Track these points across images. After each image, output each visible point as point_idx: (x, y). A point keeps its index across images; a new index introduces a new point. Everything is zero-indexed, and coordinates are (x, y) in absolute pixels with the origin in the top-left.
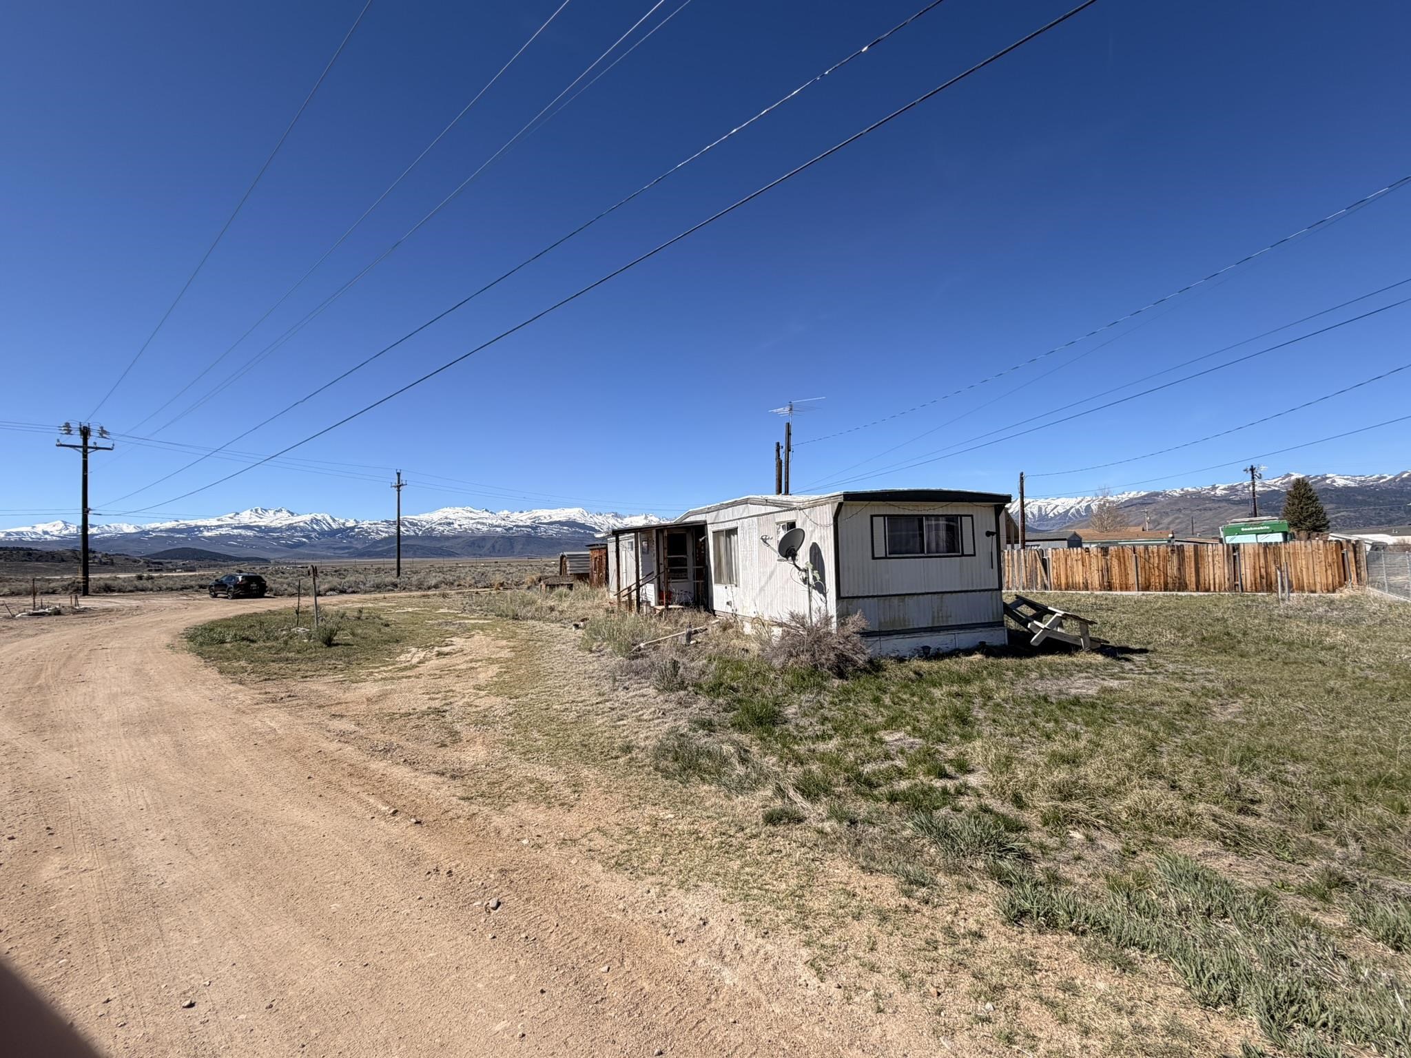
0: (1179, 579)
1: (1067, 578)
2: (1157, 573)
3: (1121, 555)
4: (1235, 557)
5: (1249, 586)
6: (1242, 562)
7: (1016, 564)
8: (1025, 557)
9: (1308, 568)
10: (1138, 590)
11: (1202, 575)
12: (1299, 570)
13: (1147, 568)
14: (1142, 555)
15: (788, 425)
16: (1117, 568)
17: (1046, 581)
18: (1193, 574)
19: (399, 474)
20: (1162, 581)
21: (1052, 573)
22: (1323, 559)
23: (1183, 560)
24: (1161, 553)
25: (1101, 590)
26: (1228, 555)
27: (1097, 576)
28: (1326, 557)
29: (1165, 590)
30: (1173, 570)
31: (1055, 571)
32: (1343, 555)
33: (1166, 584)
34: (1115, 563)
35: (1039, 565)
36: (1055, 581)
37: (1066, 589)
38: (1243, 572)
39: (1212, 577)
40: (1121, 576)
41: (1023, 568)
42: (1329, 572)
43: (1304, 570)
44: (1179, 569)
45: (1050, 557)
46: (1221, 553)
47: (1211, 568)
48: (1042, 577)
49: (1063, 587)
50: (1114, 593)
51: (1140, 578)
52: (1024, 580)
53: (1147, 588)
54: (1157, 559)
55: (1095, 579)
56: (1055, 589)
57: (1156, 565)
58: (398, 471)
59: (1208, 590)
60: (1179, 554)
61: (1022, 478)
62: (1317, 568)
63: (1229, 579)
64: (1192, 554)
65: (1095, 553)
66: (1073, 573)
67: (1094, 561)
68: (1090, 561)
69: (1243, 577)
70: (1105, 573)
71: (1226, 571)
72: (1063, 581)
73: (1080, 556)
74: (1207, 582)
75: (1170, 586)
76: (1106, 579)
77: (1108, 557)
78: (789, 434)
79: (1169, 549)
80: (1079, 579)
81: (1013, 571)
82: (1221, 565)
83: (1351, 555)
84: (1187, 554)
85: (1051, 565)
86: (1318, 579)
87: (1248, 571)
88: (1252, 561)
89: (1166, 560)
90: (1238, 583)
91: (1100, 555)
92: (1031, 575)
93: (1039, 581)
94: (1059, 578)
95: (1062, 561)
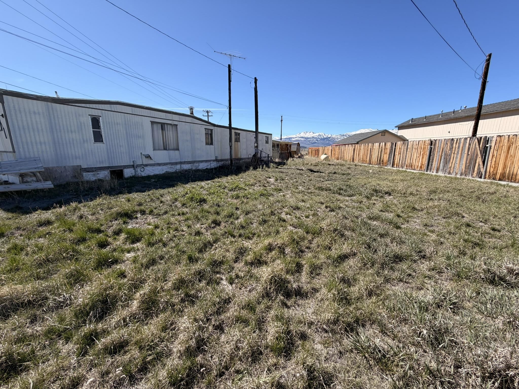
1: (505, 167)
7: (460, 152)
8: (470, 145)
17: (482, 170)
21: (490, 162)
31: (494, 159)
35: (479, 153)
36: (492, 170)
37: (500, 180)
41: (465, 155)
45: (493, 145)
48: (479, 164)
49: (498, 177)
52: (463, 167)
56: (489, 178)
61: (489, 60)
72: (500, 171)
81: (457, 158)
85: (491, 153)
92: (470, 163)
93: (476, 169)
94: (496, 168)
95: (505, 149)
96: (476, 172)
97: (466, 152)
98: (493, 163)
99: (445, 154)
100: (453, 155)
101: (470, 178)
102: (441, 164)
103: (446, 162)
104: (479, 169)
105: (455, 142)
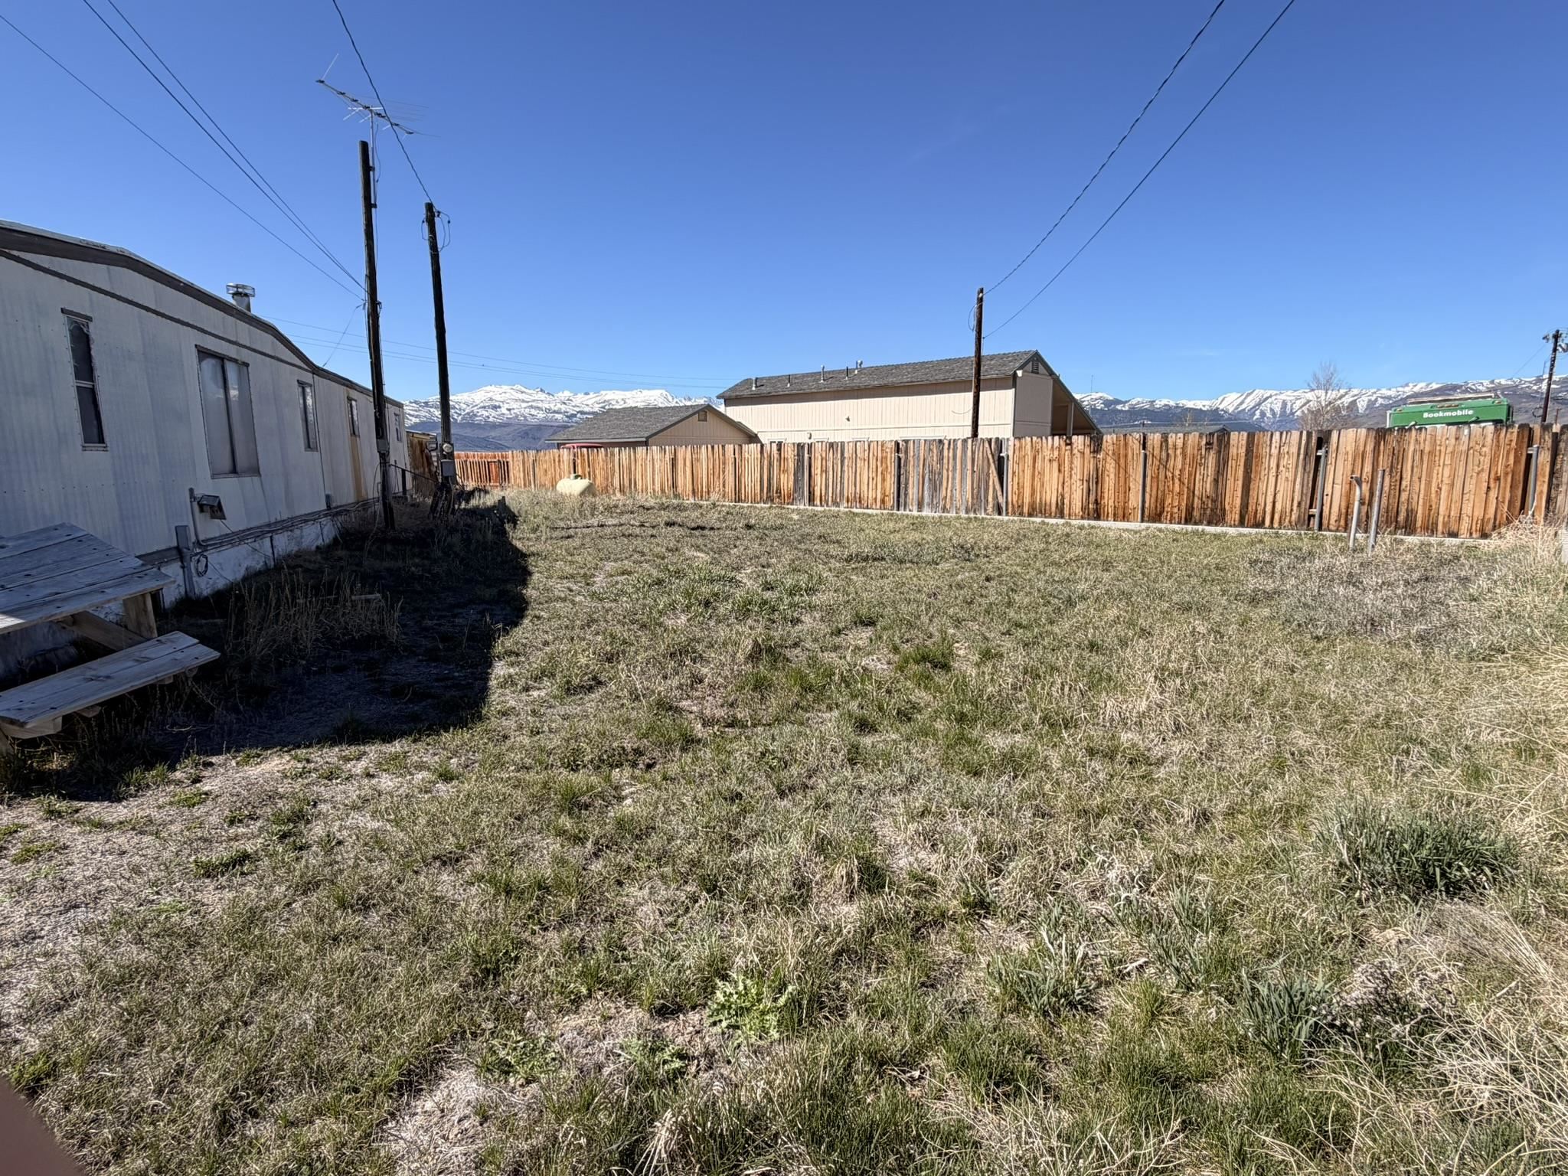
0: (1214, 501)
1: (1033, 492)
2: (1177, 489)
3: (1122, 452)
4: (1318, 458)
6: (1330, 468)
7: (958, 468)
8: (973, 453)
10: (1142, 521)
11: (1253, 494)
13: (1162, 477)
14: (1157, 452)
15: (364, 146)
16: (1112, 476)
17: (1000, 499)
18: (1239, 493)
20: (1184, 504)
21: (1012, 484)
22: (1486, 467)
23: (1226, 463)
24: (1189, 451)
25: (1083, 518)
26: (1306, 454)
27: (1079, 492)
28: (1493, 461)
29: (1186, 522)
30: (1204, 485)
31: (1016, 479)
33: (1190, 509)
34: (1111, 466)
35: (993, 470)
36: (1015, 499)
37: (1030, 515)
38: (1328, 490)
39: (1270, 499)
40: (1117, 491)
41: (969, 473)
42: (1493, 494)
44: (1216, 481)
45: (1011, 453)
46: (1294, 450)
47: (1272, 480)
48: (994, 488)
49: (1026, 510)
51: (1147, 496)
52: (969, 495)
53: (1157, 517)
54: (1180, 459)
55: (1076, 498)
56: (1014, 514)
57: (1177, 473)
59: (1259, 524)
60: (1219, 452)
61: (980, 300)
62: (1470, 486)
63: (1299, 504)
64: (1242, 451)
65: (1081, 447)
66: (1042, 485)
67: (1077, 462)
69: (1327, 500)
70: (1093, 487)
71: (1298, 487)
72: (1027, 500)
73: (1056, 453)
74: (1260, 509)
75: (1196, 514)
76: (1092, 498)
77: (1101, 456)
79: (1204, 442)
80: (1051, 496)
81: (954, 478)
82: (1290, 476)
84: (1233, 451)
85: (1010, 467)
86: (1467, 509)
87: (1337, 488)
88: (1350, 467)
89: (1197, 462)
90: (1315, 511)
91: (1087, 451)
92: (979, 487)
93: (990, 499)
94: (1020, 494)
95: (1029, 460)
96: (990, 505)
97: (969, 466)
98: (1016, 487)
99: (931, 472)
100: (945, 472)
101: (983, 515)
102: (926, 492)
103: (935, 488)
104: (995, 498)
105: (946, 446)
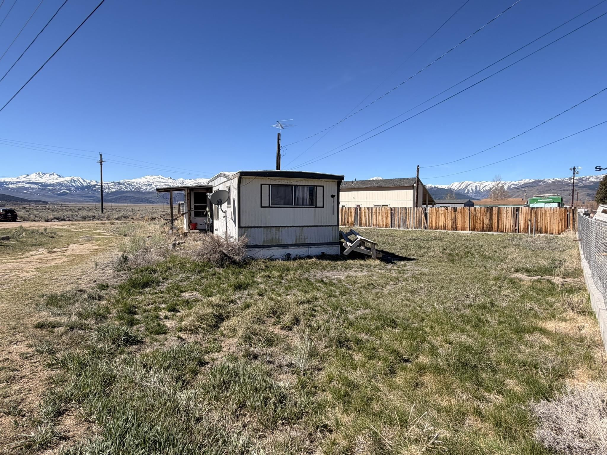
0: (489, 225)
1: (436, 223)
2: (479, 222)
3: (463, 212)
4: (517, 214)
5: (522, 230)
6: (520, 217)
7: (412, 215)
8: (417, 211)
9: (550, 221)
10: (470, 231)
11: (500, 223)
12: (546, 222)
13: (475, 219)
14: (473, 212)
15: (279, 134)
16: (460, 218)
17: (426, 225)
18: (496, 223)
19: (101, 155)
20: (481, 226)
21: (429, 220)
22: (558, 217)
23: (492, 215)
24: (482, 212)
25: (452, 230)
26: (514, 213)
27: (450, 223)
28: (559, 216)
29: (482, 231)
30: (486, 221)
31: (430, 219)
32: (568, 215)
33: (483, 228)
34: (460, 215)
35: (423, 216)
36: (430, 224)
37: (435, 229)
38: (520, 222)
39: (505, 225)
40: (462, 222)
41: (415, 217)
42: (560, 224)
43: (549, 222)
44: (490, 220)
45: (429, 211)
46: (510, 212)
47: (505, 220)
48: (424, 222)
49: (434, 228)
50: (458, 232)
51: (471, 224)
52: (415, 223)
53: (474, 230)
54: (479, 214)
55: (450, 224)
56: (430, 229)
57: (479, 218)
58: (101, 154)
59: (502, 231)
60: (490, 212)
61: (418, 169)
62: (555, 221)
63: (513, 226)
64: (497, 212)
65: (450, 210)
66: (439, 221)
67: (450, 214)
68: (448, 215)
69: (520, 225)
70: (454, 221)
71: (512, 222)
72: (434, 225)
73: (443, 212)
74: (502, 227)
75: (485, 229)
76: (454, 225)
77: (457, 213)
78: (279, 139)
79: (486, 210)
80: (442, 224)
81: (410, 219)
82: (510, 219)
83: (571, 215)
84: (494, 212)
85: (429, 216)
86: (555, 227)
87: (522, 222)
88: (525, 217)
89: (484, 215)
90: (517, 228)
91: (452, 211)
92: (419, 221)
93: (422, 225)
94: (432, 223)
95: (435, 214)
99: (403, 217)
100: (407, 217)
101: (420, 229)
102: (401, 223)
103: (404, 221)
104: (424, 224)
105: (408, 209)
